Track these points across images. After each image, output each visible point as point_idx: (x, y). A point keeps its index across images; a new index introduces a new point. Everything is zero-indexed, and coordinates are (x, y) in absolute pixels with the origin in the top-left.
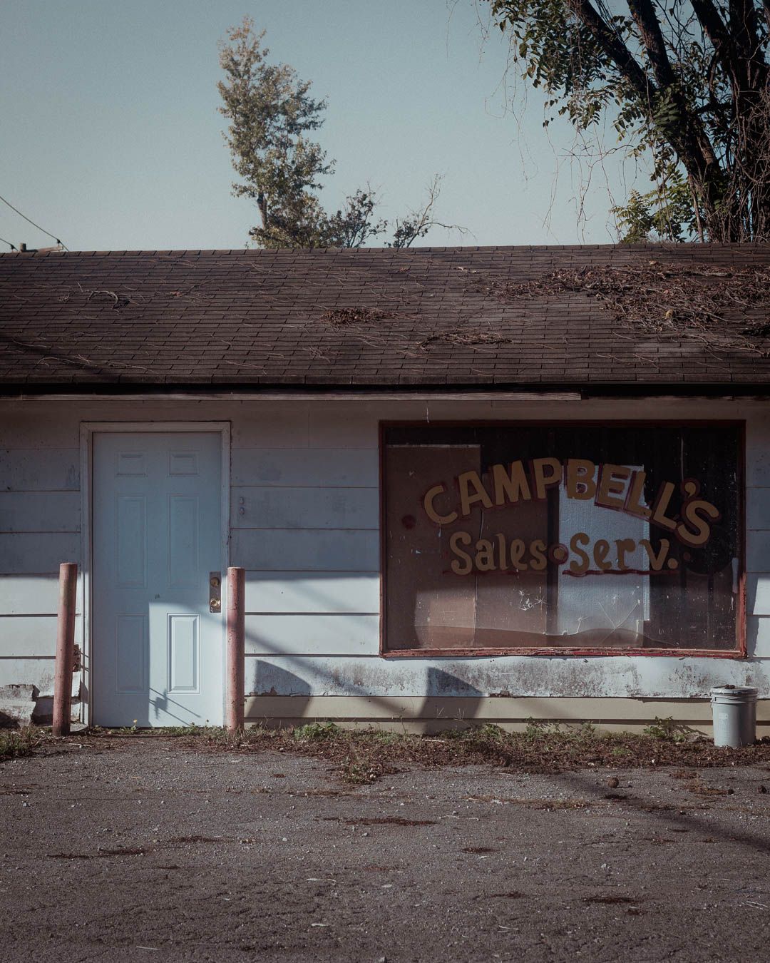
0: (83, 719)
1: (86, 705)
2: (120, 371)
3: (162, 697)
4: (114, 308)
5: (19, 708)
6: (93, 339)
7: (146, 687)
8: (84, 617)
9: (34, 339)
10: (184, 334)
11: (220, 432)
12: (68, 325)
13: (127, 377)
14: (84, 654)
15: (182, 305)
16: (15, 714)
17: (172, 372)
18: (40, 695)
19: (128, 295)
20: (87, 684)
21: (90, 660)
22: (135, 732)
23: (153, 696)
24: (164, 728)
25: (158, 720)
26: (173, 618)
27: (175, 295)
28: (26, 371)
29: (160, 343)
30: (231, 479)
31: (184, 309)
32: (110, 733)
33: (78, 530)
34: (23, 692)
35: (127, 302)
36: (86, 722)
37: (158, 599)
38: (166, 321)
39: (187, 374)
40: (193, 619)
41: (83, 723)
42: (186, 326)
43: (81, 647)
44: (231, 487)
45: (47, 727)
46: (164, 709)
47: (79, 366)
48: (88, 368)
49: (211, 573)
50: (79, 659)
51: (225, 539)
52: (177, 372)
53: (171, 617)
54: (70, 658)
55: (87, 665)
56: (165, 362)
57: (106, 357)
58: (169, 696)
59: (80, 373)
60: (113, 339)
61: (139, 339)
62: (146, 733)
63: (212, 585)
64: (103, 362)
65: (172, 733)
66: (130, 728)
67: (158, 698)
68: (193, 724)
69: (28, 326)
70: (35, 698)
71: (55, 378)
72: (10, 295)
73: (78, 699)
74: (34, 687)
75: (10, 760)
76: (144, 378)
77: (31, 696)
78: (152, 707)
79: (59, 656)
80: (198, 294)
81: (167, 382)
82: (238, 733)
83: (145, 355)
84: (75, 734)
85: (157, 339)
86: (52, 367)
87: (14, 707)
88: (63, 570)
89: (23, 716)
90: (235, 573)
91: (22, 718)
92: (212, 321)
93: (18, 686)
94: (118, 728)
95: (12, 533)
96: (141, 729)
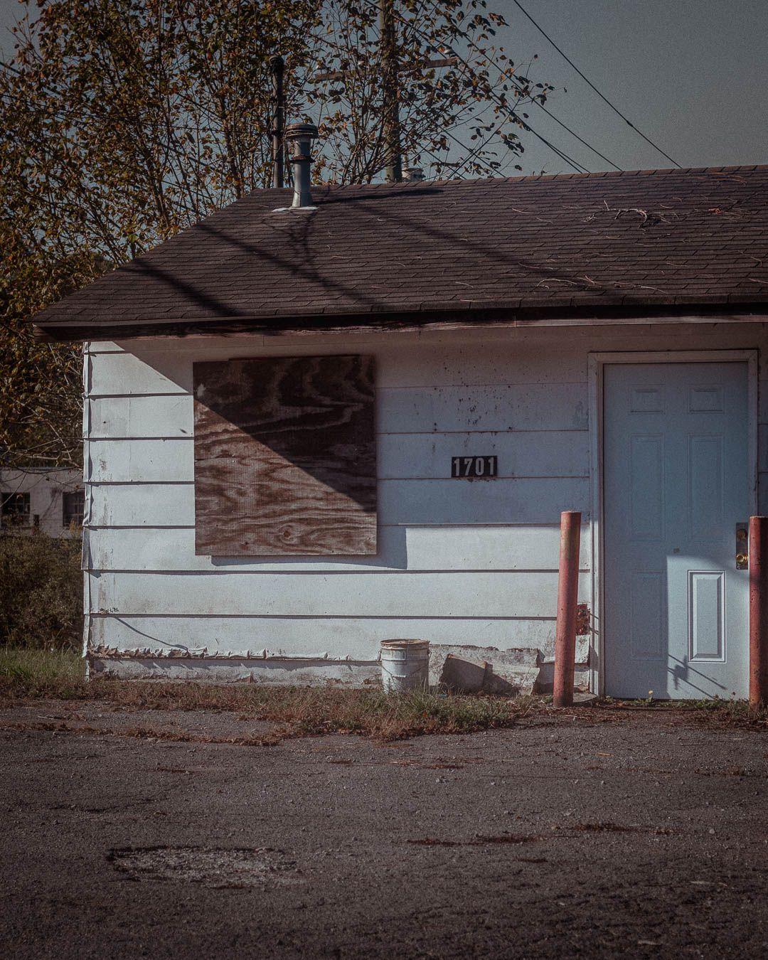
0: (593, 689)
1: (596, 673)
2: (626, 292)
3: (682, 666)
4: (642, 226)
5: (521, 674)
6: (608, 259)
7: (664, 655)
8: (593, 575)
9: (543, 261)
10: (712, 252)
11: (746, 362)
12: (584, 246)
13: (633, 298)
14: (594, 616)
15: (719, 222)
16: (517, 681)
17: (685, 292)
18: (546, 660)
19: (661, 214)
20: (597, 650)
21: (600, 621)
22: (650, 705)
23: (672, 664)
24: (683, 701)
25: (678, 691)
26: (694, 576)
27: (714, 211)
28: (521, 294)
29: (681, 262)
30: (758, 415)
31: (719, 226)
32: (621, 705)
33: (587, 475)
34: (526, 658)
35: (659, 221)
36: (596, 692)
37: (677, 552)
38: (695, 239)
39: (701, 293)
40: (718, 576)
41: (593, 693)
42: (716, 243)
43: (590, 607)
44: (758, 425)
45: (548, 697)
46: (685, 678)
47: (582, 288)
48: (591, 290)
49: (738, 524)
50: (588, 621)
51: (753, 484)
52: (690, 292)
53: (692, 574)
54: (574, 619)
55: (597, 628)
56: (679, 282)
57: (615, 278)
58: (690, 664)
59: (581, 295)
60: (630, 259)
61: (659, 258)
62: (662, 706)
63: (739, 537)
64: (611, 283)
65: (690, 706)
66: (644, 700)
67: (677, 667)
68: (717, 696)
69: (541, 248)
70: (539, 663)
71: (551, 301)
72: (534, 217)
73: (587, 665)
74: (538, 651)
75: (481, 731)
76: (651, 299)
77: (535, 661)
78: (670, 676)
79: (561, 617)
80: (739, 210)
81: (676, 303)
82: (760, 708)
83: (661, 275)
84: (577, 704)
85: (679, 258)
86: (553, 289)
87: (516, 673)
88: (564, 519)
89: (525, 684)
90: (758, 523)
91: (524, 686)
92: (747, 238)
93: (521, 650)
94: (633, 700)
95: (514, 478)
96: (658, 701)
